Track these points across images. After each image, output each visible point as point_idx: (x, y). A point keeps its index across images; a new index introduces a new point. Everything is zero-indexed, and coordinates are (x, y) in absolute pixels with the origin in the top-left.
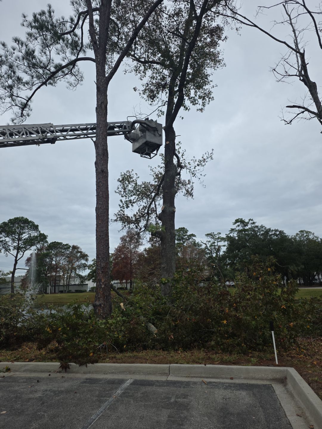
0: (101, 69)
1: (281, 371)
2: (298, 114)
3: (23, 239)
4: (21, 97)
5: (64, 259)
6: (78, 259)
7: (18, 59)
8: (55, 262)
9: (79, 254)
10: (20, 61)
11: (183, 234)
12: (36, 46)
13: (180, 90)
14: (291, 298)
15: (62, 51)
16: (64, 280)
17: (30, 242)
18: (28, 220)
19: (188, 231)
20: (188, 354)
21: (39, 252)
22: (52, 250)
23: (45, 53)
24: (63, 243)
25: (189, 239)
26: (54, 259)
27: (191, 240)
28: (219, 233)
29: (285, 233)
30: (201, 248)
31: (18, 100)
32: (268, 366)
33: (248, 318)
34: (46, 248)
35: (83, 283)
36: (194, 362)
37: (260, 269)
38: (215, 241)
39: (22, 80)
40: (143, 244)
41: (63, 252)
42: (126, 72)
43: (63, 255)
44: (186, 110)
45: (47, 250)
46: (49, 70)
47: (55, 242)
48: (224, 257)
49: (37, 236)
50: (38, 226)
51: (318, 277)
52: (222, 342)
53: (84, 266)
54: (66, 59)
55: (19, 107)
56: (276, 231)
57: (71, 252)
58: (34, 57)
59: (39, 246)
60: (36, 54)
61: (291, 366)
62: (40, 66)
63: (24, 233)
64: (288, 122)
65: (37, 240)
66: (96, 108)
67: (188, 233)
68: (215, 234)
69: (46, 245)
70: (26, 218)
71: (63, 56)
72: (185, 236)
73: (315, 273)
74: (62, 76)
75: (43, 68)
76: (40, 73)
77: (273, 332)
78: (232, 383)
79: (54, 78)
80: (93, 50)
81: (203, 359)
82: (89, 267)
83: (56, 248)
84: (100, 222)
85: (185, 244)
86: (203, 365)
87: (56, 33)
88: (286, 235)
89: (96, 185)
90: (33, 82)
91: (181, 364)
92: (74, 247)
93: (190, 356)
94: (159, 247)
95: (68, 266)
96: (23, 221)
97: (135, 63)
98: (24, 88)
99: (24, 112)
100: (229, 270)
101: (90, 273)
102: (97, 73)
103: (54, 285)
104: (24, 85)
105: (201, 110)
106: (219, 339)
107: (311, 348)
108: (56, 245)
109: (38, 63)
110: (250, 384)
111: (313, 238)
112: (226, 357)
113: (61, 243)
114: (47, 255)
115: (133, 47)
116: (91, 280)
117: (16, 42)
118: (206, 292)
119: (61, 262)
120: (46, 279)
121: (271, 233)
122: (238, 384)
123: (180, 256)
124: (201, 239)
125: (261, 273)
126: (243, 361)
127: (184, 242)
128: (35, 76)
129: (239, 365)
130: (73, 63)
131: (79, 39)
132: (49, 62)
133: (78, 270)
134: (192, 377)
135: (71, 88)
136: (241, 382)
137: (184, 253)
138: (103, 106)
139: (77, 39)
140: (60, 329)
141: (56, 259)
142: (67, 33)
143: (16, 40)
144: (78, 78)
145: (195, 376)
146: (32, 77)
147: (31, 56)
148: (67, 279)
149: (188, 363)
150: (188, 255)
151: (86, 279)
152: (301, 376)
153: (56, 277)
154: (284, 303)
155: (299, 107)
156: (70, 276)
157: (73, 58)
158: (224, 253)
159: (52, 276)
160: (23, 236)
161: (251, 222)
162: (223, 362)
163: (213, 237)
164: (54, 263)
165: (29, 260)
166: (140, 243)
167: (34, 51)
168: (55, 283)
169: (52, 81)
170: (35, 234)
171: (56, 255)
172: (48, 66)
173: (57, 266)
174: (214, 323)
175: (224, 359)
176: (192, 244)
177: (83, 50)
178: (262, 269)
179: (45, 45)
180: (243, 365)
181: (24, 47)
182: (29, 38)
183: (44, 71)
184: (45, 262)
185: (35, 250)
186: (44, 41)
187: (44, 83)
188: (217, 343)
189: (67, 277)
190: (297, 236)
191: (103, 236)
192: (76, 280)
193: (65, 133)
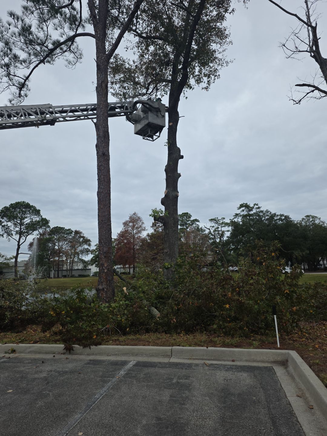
0: (101, 46)
1: (282, 354)
2: (308, 93)
3: (25, 223)
4: (18, 77)
5: (67, 244)
6: (81, 244)
7: (14, 36)
8: (58, 247)
9: (82, 239)
10: (16, 38)
11: (186, 219)
12: (32, 20)
13: (184, 68)
14: (294, 283)
15: (60, 26)
16: (67, 265)
17: (32, 227)
18: (29, 204)
19: (191, 216)
20: (190, 337)
21: (42, 237)
22: (55, 235)
23: (42, 29)
24: (66, 228)
25: (192, 224)
26: (56, 244)
27: (194, 225)
28: (223, 218)
29: (290, 218)
30: (204, 233)
31: (15, 80)
32: (269, 349)
33: (251, 302)
34: (48, 232)
35: (86, 268)
36: (196, 345)
37: (264, 254)
38: (219, 226)
39: (19, 58)
40: (146, 229)
41: (66, 237)
42: (128, 49)
43: (65, 240)
44: (190, 89)
45: (50, 235)
46: (47, 47)
47: (57, 227)
48: (228, 243)
49: (39, 221)
50: (39, 210)
51: (323, 262)
52: (224, 325)
53: (87, 251)
54: (64, 35)
55: (17, 86)
56: (282, 215)
57: (74, 237)
58: (31, 33)
59: (41, 231)
60: (33, 29)
61: (293, 349)
62: (38, 43)
63: (26, 218)
64: (297, 102)
65: (39, 225)
66: (97, 88)
67: (192, 219)
68: (219, 219)
69: (48, 229)
70: (28, 203)
71: (61, 32)
72: (188, 221)
73: (320, 258)
74: (60, 54)
75: (40, 45)
76: (38, 50)
77: (275, 316)
78: (233, 365)
79: (52, 56)
80: (92, 25)
81: (204, 342)
82: (92, 252)
83: (58, 233)
84: (102, 207)
85: (188, 230)
86: (205, 348)
87: (53, 6)
88: (292, 220)
89: (98, 169)
90: (31, 60)
91: (183, 346)
92: (77, 232)
93: (192, 339)
94: (162, 232)
95: (71, 251)
96: (25, 205)
97: (137, 39)
98: (21, 67)
99: (22, 92)
100: (233, 255)
101: (93, 258)
102: (97, 50)
103: (57, 269)
104: (21, 64)
105: (206, 88)
106: (221, 323)
107: (313, 332)
108: (58, 230)
109: (35, 39)
110: (251, 366)
111: (320, 223)
112: (228, 340)
113: (63, 228)
114: (49, 240)
115: (135, 22)
116: (94, 265)
117: (11, 17)
118: (209, 277)
119: (64, 247)
120: (50, 264)
121: (275, 218)
122: (239, 366)
123: (183, 241)
124: (205, 225)
125: (265, 258)
126: (244, 344)
127: (187, 228)
128: (32, 54)
129: (241, 348)
130: (71, 39)
131: (77, 13)
132: (47, 38)
133: (80, 255)
134: (194, 359)
135: (70, 66)
136: (243, 365)
137: (187, 237)
138: (104, 85)
139: (75, 13)
140: (63, 312)
141: (59, 244)
142: (64, 7)
143: (12, 14)
144: (77, 56)
145: (197, 358)
146: (30, 54)
147: (27, 32)
148: (70, 264)
149: (190, 346)
150: (192, 240)
151: (89, 264)
152: (302, 358)
153: (59, 262)
154: (288, 287)
155: (309, 86)
156: (73, 261)
157: (72, 33)
158: (227, 238)
159: (55, 261)
160: (25, 221)
161: (256, 206)
162: (224, 345)
163: (217, 222)
164: (56, 247)
165: (31, 245)
166: (143, 228)
167: (30, 27)
168: (58, 268)
169: (49, 59)
170: (37, 219)
171: (59, 240)
172: (45, 42)
173: (60, 251)
174: (216, 308)
175: (226, 342)
176: (195, 229)
177: (82, 25)
178: (266, 253)
179: (42, 20)
180: (245, 348)
181: (20, 22)
182: (25, 12)
183: (41, 48)
184: (48, 247)
185: (38, 235)
186: (41, 15)
187: (42, 61)
188: (220, 327)
189: (70, 262)
190: (302, 221)
191: (105, 220)
192: (79, 265)
193: (64, 114)
